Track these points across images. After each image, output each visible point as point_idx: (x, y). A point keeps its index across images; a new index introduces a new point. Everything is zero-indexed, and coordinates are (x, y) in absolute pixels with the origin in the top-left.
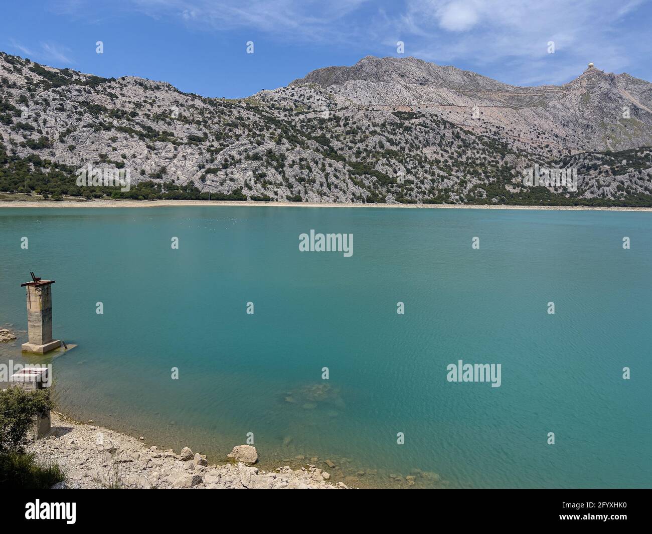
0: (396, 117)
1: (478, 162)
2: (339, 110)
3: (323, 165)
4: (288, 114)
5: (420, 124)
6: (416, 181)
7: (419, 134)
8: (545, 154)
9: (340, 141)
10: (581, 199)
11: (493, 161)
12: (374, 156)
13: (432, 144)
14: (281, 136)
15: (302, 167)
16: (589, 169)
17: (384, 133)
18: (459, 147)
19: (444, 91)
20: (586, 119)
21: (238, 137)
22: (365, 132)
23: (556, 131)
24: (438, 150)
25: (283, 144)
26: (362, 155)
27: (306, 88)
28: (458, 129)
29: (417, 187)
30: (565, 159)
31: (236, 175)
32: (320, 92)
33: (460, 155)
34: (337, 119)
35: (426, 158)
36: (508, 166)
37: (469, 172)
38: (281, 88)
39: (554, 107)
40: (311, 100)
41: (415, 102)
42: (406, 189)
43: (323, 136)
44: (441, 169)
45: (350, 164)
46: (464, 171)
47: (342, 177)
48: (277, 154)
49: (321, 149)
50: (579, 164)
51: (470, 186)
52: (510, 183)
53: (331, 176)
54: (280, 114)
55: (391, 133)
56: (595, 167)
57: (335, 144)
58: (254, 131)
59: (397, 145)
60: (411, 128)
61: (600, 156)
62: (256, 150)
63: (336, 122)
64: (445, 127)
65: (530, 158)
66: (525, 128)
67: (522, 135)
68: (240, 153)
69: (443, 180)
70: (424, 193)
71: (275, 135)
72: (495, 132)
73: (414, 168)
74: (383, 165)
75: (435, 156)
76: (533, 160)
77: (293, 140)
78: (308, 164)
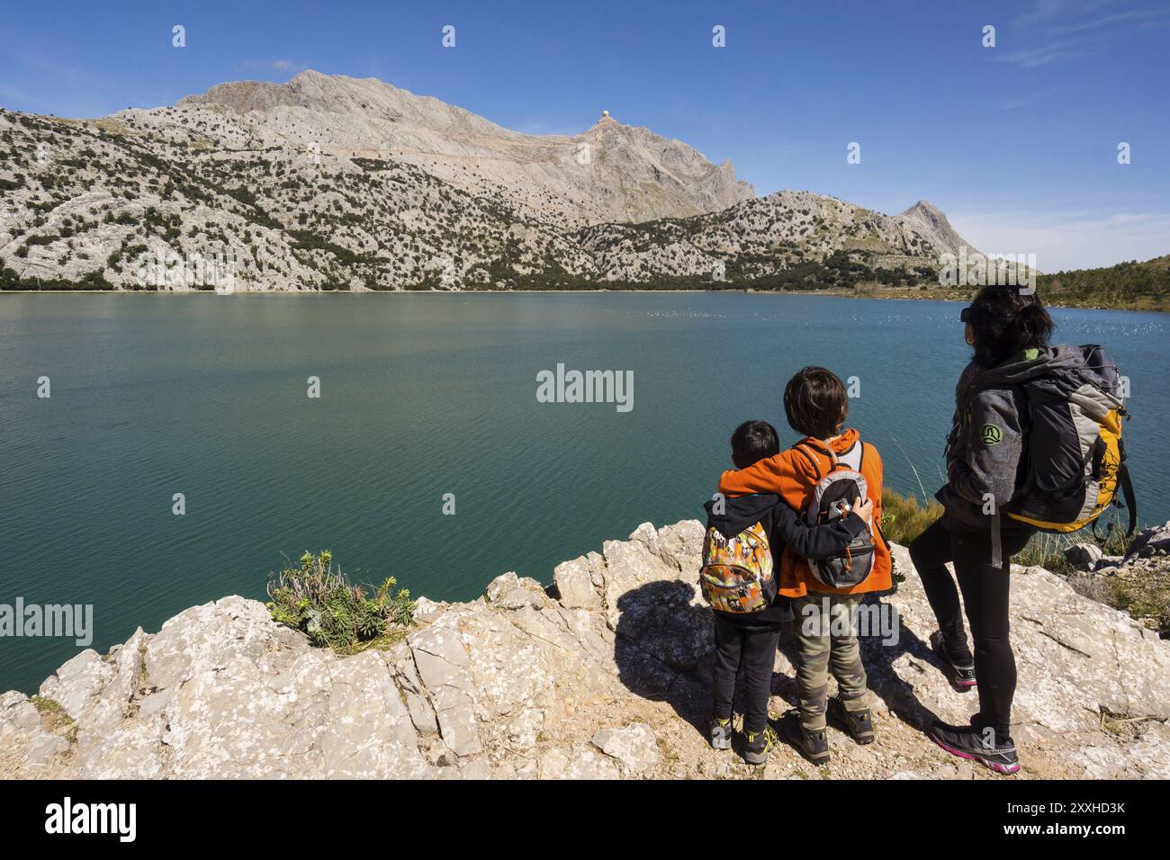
0: (357, 166)
1: (476, 233)
2: (268, 151)
3: (248, 234)
4: (179, 151)
5: (393, 179)
6: (393, 259)
7: (393, 193)
8: (559, 225)
9: (273, 198)
10: (603, 282)
11: (495, 233)
12: (327, 222)
13: (413, 207)
14: (169, 188)
15: (211, 237)
16: (609, 244)
17: (340, 189)
18: (450, 212)
19: (425, 133)
20: (604, 182)
21: (88, 185)
22: (311, 186)
23: (570, 195)
24: (421, 216)
25: (176, 199)
26: (309, 220)
27: (207, 112)
28: (447, 188)
29: (395, 268)
30: (583, 231)
31: (89, 247)
32: (234, 120)
33: (452, 222)
34: (266, 164)
35: (404, 226)
36: (515, 238)
37: (465, 247)
38: (160, 108)
39: (566, 164)
40: (219, 131)
41: (384, 146)
42: (379, 269)
43: (244, 189)
44: (428, 242)
45: (292, 233)
46: (458, 246)
47: (279, 253)
48: (165, 215)
49: (242, 210)
50: (598, 238)
51: (467, 266)
52: (518, 261)
53: (262, 250)
54: (164, 150)
55: (352, 188)
56: (616, 242)
57: (265, 203)
58: (118, 175)
59: (362, 206)
60: (380, 183)
61: (621, 228)
62: (125, 208)
63: (264, 168)
64: (429, 184)
65: (540, 228)
66: (534, 190)
67: (530, 198)
68: (94, 212)
69: (430, 258)
70: (406, 276)
71: (157, 183)
72: (496, 194)
73: (389, 240)
74: (343, 235)
75: (417, 224)
76: (545, 232)
77: (193, 194)
78: (221, 230)
